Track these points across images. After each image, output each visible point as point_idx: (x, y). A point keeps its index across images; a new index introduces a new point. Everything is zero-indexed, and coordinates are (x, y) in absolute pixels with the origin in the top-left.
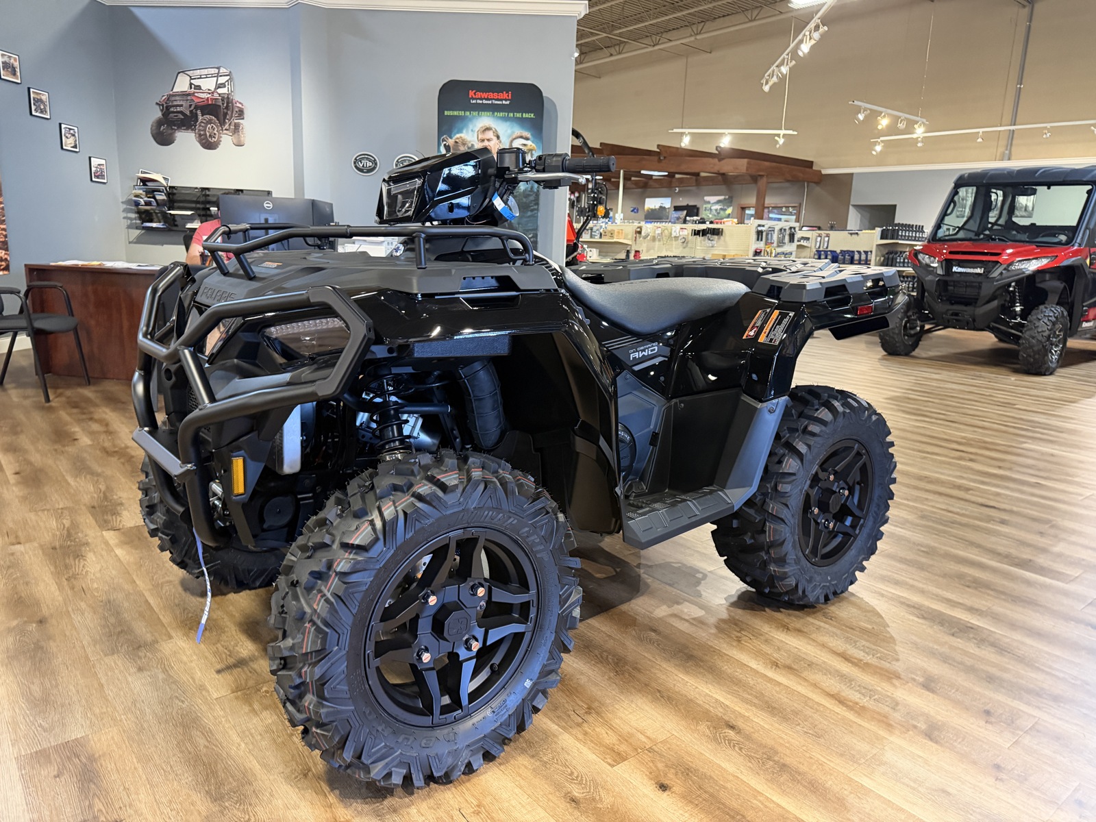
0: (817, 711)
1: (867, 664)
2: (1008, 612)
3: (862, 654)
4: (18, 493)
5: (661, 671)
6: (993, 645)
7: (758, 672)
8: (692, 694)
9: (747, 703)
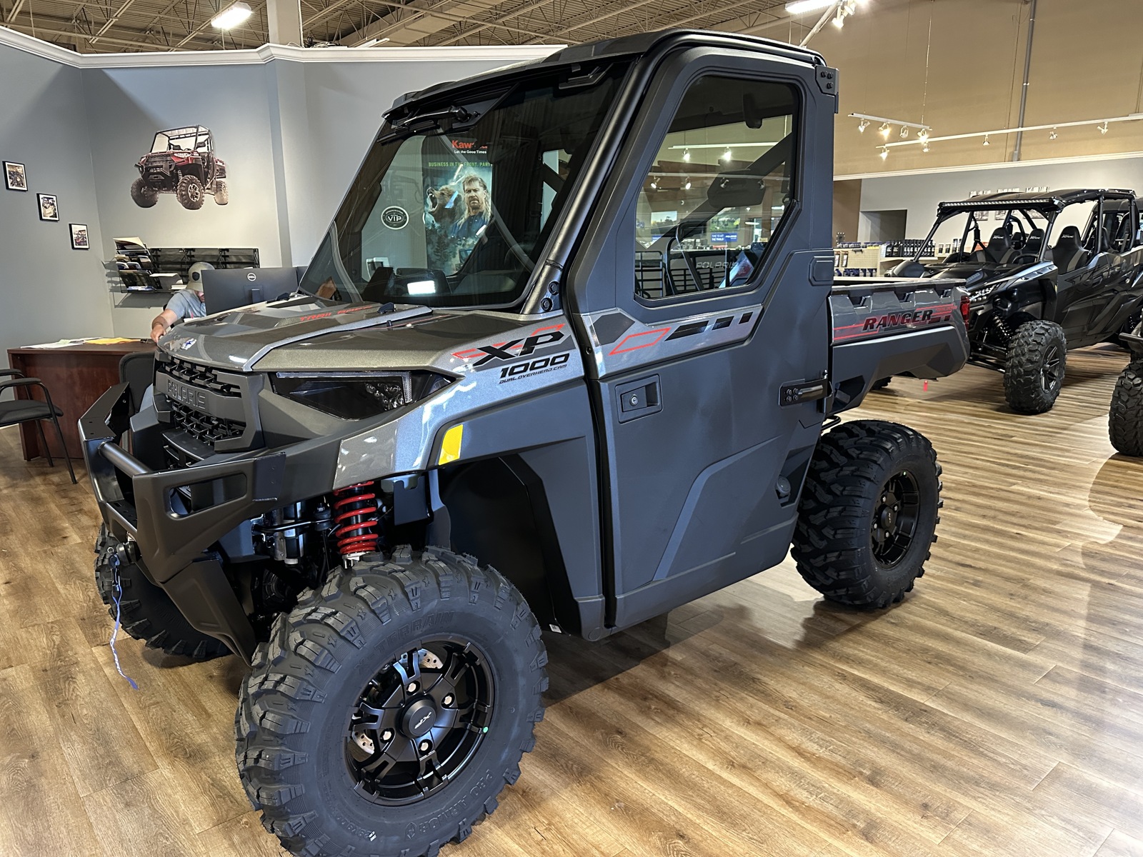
0: (765, 813)
1: (819, 758)
2: (964, 691)
3: (816, 747)
4: (8, 607)
5: (622, 778)
6: (942, 729)
7: (713, 773)
8: (648, 802)
9: (699, 809)
